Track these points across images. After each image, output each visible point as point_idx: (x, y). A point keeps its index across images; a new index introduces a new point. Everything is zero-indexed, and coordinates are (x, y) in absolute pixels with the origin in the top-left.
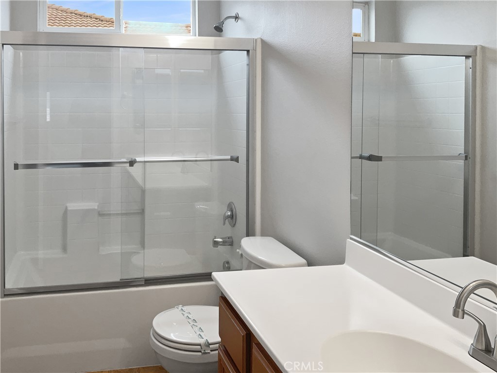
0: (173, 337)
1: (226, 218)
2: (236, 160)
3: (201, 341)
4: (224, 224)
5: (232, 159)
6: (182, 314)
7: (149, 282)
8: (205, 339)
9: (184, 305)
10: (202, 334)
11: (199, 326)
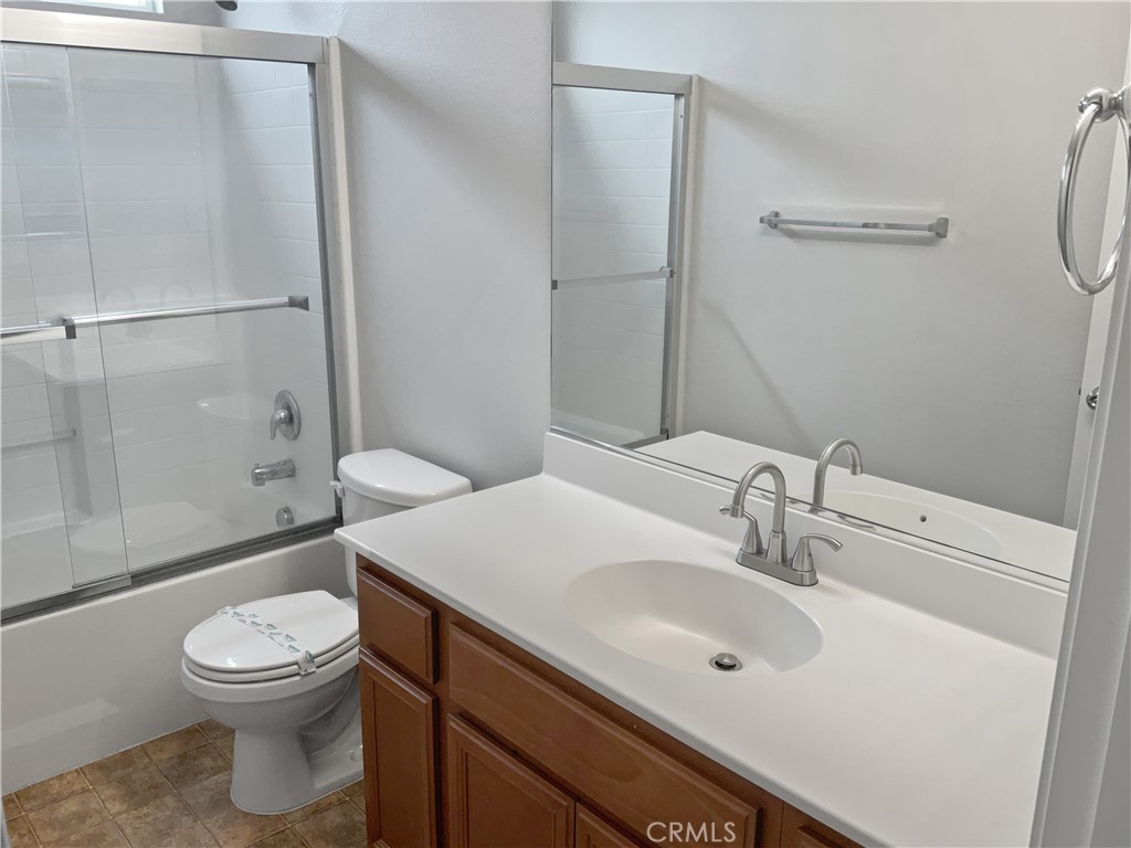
0: (232, 664)
1: (276, 424)
2: (303, 304)
3: (298, 656)
4: (273, 436)
5: (293, 303)
6: (241, 620)
7: (140, 578)
8: (303, 651)
9: (235, 605)
10: (293, 644)
11: (284, 633)
